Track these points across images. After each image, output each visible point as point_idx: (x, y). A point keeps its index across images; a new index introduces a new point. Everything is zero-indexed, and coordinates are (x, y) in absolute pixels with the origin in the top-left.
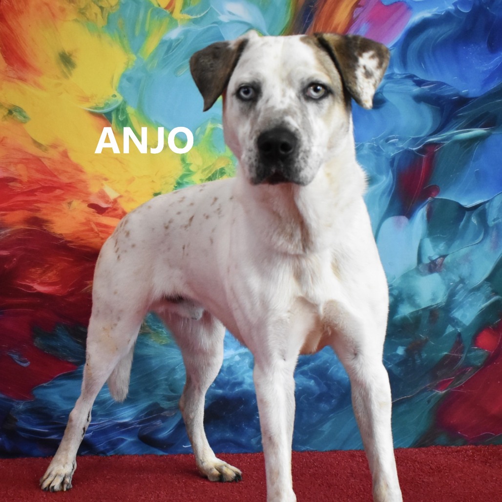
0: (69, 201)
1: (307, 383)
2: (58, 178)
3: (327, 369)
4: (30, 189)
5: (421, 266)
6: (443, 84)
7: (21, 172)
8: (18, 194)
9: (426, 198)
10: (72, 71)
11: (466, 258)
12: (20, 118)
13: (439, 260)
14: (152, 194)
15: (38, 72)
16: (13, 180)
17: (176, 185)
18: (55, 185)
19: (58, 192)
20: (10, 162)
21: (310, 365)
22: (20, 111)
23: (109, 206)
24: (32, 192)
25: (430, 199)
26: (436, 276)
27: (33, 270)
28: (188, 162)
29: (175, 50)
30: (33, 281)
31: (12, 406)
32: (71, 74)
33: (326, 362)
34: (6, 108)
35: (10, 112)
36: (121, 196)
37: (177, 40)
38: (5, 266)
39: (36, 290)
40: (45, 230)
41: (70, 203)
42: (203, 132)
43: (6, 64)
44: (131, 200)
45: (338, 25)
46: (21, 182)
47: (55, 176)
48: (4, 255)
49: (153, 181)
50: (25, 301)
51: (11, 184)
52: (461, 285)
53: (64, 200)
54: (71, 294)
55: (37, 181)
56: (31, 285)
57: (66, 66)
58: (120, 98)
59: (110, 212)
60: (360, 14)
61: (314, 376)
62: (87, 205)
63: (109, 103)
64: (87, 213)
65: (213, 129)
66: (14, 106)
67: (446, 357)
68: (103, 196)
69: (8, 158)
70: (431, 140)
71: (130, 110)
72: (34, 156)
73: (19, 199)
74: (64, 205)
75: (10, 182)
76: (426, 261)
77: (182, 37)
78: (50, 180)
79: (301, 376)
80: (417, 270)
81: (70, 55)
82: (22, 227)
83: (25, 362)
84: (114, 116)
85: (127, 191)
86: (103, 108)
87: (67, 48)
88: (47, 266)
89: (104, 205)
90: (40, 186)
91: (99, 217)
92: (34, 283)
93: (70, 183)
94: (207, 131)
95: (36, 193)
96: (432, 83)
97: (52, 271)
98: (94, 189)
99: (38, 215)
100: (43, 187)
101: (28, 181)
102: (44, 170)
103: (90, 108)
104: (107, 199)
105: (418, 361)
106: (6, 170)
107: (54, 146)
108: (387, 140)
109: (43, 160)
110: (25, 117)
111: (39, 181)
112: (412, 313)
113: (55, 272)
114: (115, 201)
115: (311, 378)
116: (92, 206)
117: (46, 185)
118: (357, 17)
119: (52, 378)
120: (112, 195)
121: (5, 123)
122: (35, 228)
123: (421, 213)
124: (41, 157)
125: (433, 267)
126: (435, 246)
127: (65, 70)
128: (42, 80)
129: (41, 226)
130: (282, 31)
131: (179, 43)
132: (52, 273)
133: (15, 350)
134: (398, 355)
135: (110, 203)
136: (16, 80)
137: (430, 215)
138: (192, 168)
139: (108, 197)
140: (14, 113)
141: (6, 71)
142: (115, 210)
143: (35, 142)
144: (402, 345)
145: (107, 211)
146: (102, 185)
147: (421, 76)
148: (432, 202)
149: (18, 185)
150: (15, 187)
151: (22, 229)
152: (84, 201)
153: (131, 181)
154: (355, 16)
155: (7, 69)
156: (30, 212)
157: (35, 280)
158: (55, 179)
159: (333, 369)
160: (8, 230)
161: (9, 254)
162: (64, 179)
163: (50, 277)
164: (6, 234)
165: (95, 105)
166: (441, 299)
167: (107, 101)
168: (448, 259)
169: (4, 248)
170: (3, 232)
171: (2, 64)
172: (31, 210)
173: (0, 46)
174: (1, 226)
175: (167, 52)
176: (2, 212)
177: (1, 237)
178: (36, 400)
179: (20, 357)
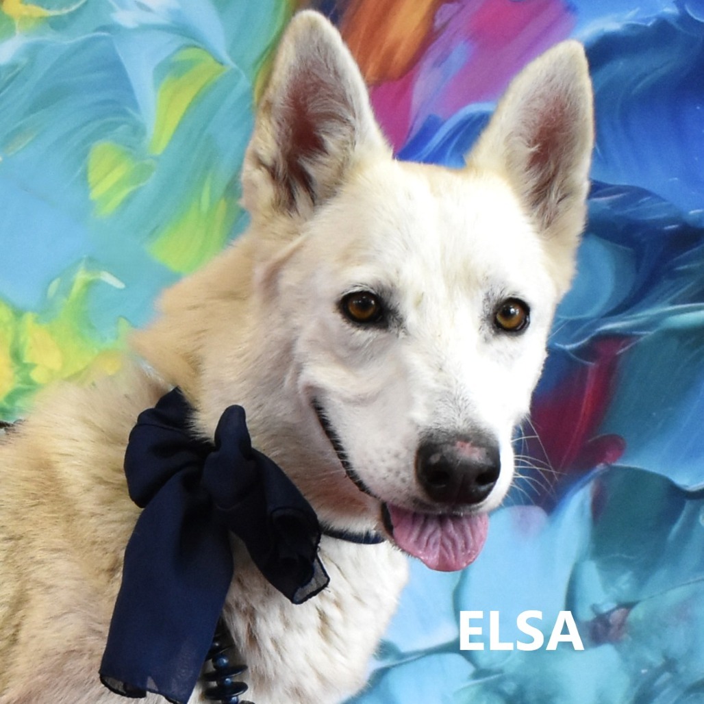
6: (643, 193)
9: (590, 465)
11: (682, 612)
13: (617, 615)
25: (600, 467)
26: (607, 652)
28: (27, 359)
37: (13, 66)
42: (65, 290)
45: (396, 45)
52: (666, 676)
60: (450, 20)
65: (90, 285)
70: (609, 326)
76: (585, 615)
77: (24, 61)
94: (77, 288)
96: (619, 190)
118: (444, 26)
123: (578, 502)
125: (601, 630)
126: (609, 581)
130: (262, 56)
131: (17, 74)
137: (598, 506)
138: (37, 375)
148: (605, 476)
154: (438, 23)
168: (638, 613)
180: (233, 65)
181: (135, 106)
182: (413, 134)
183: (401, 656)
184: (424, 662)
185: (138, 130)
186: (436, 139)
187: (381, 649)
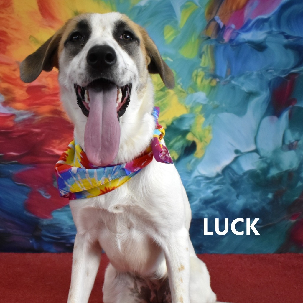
1: (215, 213)
3: (226, 205)
4: (55, 92)
5: (284, 146)
6: (301, 38)
7: (49, 82)
8: (47, 95)
9: (289, 105)
13: (295, 143)
16: (44, 87)
20: (43, 76)
21: (216, 203)
24: (55, 95)
25: (291, 106)
26: (292, 153)
27: (54, 141)
29: (143, 12)
30: (54, 147)
31: (39, 222)
33: (226, 201)
34: (41, 44)
37: (145, 6)
38: (38, 138)
39: (55, 153)
40: (62, 118)
43: (42, 17)
46: (49, 88)
48: (38, 132)
51: (43, 89)
56: (53, 150)
61: (219, 209)
67: (297, 200)
70: (293, 71)
73: (47, 99)
76: (287, 143)
77: (148, 5)
79: (211, 209)
80: (282, 148)
83: (47, 196)
87: (79, 9)
88: (62, 139)
95: (58, 96)
96: (295, 37)
99: (59, 108)
101: (53, 88)
105: (280, 202)
106: (40, 81)
108: (267, 71)
112: (277, 174)
115: (216, 210)
119: (63, 206)
122: (56, 116)
123: (285, 115)
125: (291, 147)
126: (293, 134)
129: (60, 115)
131: (146, 8)
133: (42, 188)
134: (268, 198)
136: (48, 27)
137: (290, 116)
144: (271, 192)
147: (288, 33)
148: (292, 109)
149: (47, 90)
150: (45, 91)
151: (48, 116)
155: (43, 20)
159: (230, 206)
160: (40, 117)
161: (40, 131)
163: (64, 146)
164: (39, 119)
166: (295, 166)
168: (300, 142)
169: (37, 128)
170: (37, 118)
171: (39, 17)
172: (54, 105)
173: (39, 6)
174: (36, 114)
175: (139, 13)
176: (37, 106)
177: (36, 121)
178: (54, 219)
179: (45, 192)
180: (200, 6)
181: (175, 16)
182: (245, 23)
183: (242, 153)
184: (247, 155)
185: (176, 22)
186: (250, 25)
187: (237, 152)
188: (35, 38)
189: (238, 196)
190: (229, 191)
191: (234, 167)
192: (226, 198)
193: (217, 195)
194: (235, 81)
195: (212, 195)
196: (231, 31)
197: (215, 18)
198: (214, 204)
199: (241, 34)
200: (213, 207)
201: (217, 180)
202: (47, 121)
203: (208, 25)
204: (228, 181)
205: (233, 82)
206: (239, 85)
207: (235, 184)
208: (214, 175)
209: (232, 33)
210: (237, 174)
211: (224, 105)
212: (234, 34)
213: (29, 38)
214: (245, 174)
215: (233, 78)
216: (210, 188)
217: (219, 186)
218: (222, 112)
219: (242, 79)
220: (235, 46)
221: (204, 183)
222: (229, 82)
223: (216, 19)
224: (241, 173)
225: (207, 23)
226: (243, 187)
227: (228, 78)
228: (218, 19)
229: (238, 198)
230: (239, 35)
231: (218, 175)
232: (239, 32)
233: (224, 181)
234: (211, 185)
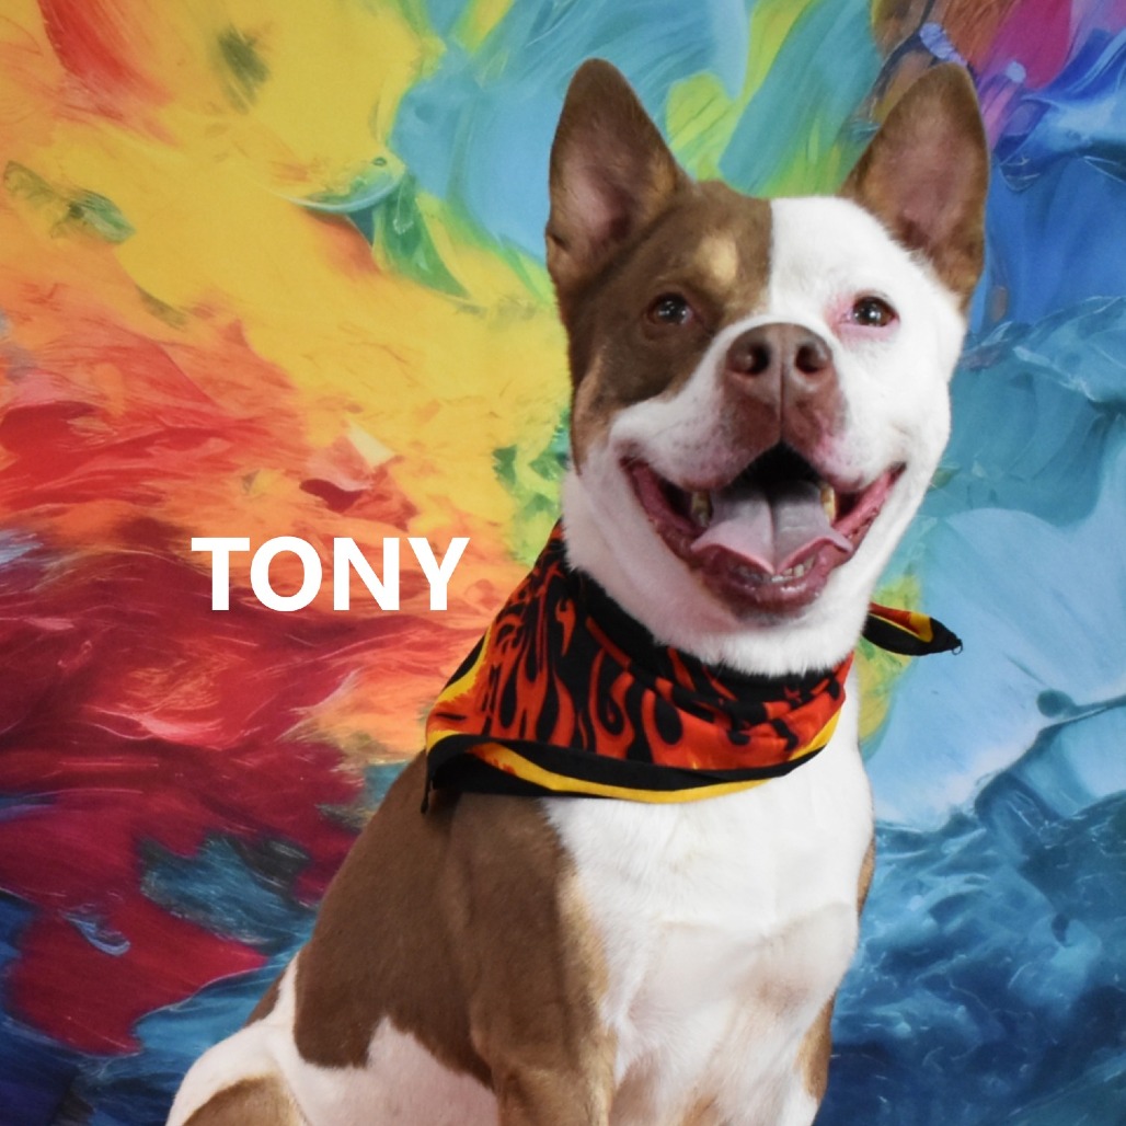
0: (245, 471)
1: (947, 1012)
2: (214, 404)
3: (1007, 973)
4: (134, 436)
7: (106, 387)
8: (97, 452)
10: (256, 91)
12: (102, 227)
14: (490, 451)
15: (157, 93)
16: (84, 410)
17: (561, 426)
18: (207, 426)
19: (215, 446)
20: (75, 360)
21: (954, 961)
22: (104, 207)
23: (364, 487)
24: (137, 447)
27: (140, 674)
29: (560, 23)
30: (141, 705)
31: (77, 1072)
32: (251, 96)
33: (1000, 954)
34: (63, 199)
35: (75, 211)
36: (398, 459)
38: (60, 663)
39: (146, 732)
40: (175, 558)
41: (248, 479)
43: (63, 70)
44: (427, 469)
46: (105, 416)
47: (206, 399)
48: (59, 631)
49: (493, 414)
50: (114, 763)
51: (79, 422)
53: (230, 468)
54: (251, 746)
55: (153, 415)
56: (135, 717)
57: (238, 73)
58: (396, 169)
59: (366, 504)
61: (966, 992)
62: (298, 483)
63: (365, 182)
64: (298, 506)
66: (88, 193)
68: (346, 457)
69: (66, 347)
71: (428, 204)
72: (142, 339)
73: (99, 468)
74: (233, 485)
75: (75, 416)
78: (192, 412)
79: (928, 993)
81: (252, 42)
82: (110, 548)
83: (114, 942)
84: (378, 220)
85: (416, 444)
86: (344, 199)
87: (243, 20)
88: (179, 663)
89: (347, 484)
90: (161, 429)
91: (331, 518)
92: (142, 712)
93: (251, 420)
95: (151, 450)
97: (196, 676)
98: (319, 435)
99: (155, 513)
100: (171, 432)
101: (128, 414)
102: (174, 382)
103: (310, 198)
104: (357, 467)
106: (62, 381)
107: (204, 311)
109: (169, 350)
110: (118, 225)
111: (160, 413)
113: (203, 679)
114: (381, 473)
115: (956, 999)
116: (316, 487)
117: (180, 426)
119: (192, 989)
120: (373, 453)
121: (60, 242)
122: (144, 551)
124: (165, 343)
127: (236, 85)
128: (167, 116)
129: (163, 546)
132: (195, 682)
133: (85, 907)
135: (367, 478)
136: (92, 118)
139: (360, 460)
140: (88, 214)
141: (62, 90)
142: (381, 498)
143: (147, 299)
145: (356, 503)
146: (344, 424)
149: (97, 425)
150: (87, 431)
151: (107, 554)
152: (289, 473)
153: (428, 412)
155: (66, 84)
156: (131, 505)
157: (147, 704)
158: (206, 408)
159: (1023, 974)
160: (67, 559)
161: (71, 626)
162: (232, 408)
163: (189, 696)
164: (62, 568)
165: (324, 189)
167: (359, 178)
169: (57, 611)
170: (53, 564)
171: (50, 68)
172: (134, 499)
173: (46, 15)
174: (50, 546)
175: (538, 28)
176: (50, 506)
177: (48, 580)
178: (147, 1053)
179: (101, 926)
182: (1075, 53)
183: (1077, 710)
184: (1106, 717)
186: (1103, 61)
187: (1051, 702)
188: (32, 175)
189: (1060, 926)
190: (1018, 900)
191: (1041, 779)
192: (1001, 935)
193: (955, 923)
194: (1032, 349)
195: (929, 923)
196: (1005, 97)
197: (922, 34)
198: (940, 968)
199: (1056, 109)
200: (935, 985)
201: (954, 847)
202: (104, 577)
203: (887, 73)
204: (1008, 848)
205: (1023, 353)
206: (1056, 367)
207: (1044, 866)
208: (939, 822)
209: (1010, 107)
210: (1053, 816)
211: (978, 471)
212: (1023, 113)
213: (6, 178)
214: (1096, 812)
215: (1020, 332)
216: (921, 887)
217: (967, 876)
218: (970, 505)
219: (1066, 336)
220: (1031, 168)
221: (889, 863)
222: (1004, 352)
223: (926, 42)
224: (1073, 810)
225: (881, 61)
226: (1084, 878)
227: (998, 336)
228: (938, 40)
229: (1061, 938)
230: (1048, 116)
231: (958, 825)
232: (1045, 100)
233: (990, 852)
234: (923, 875)
